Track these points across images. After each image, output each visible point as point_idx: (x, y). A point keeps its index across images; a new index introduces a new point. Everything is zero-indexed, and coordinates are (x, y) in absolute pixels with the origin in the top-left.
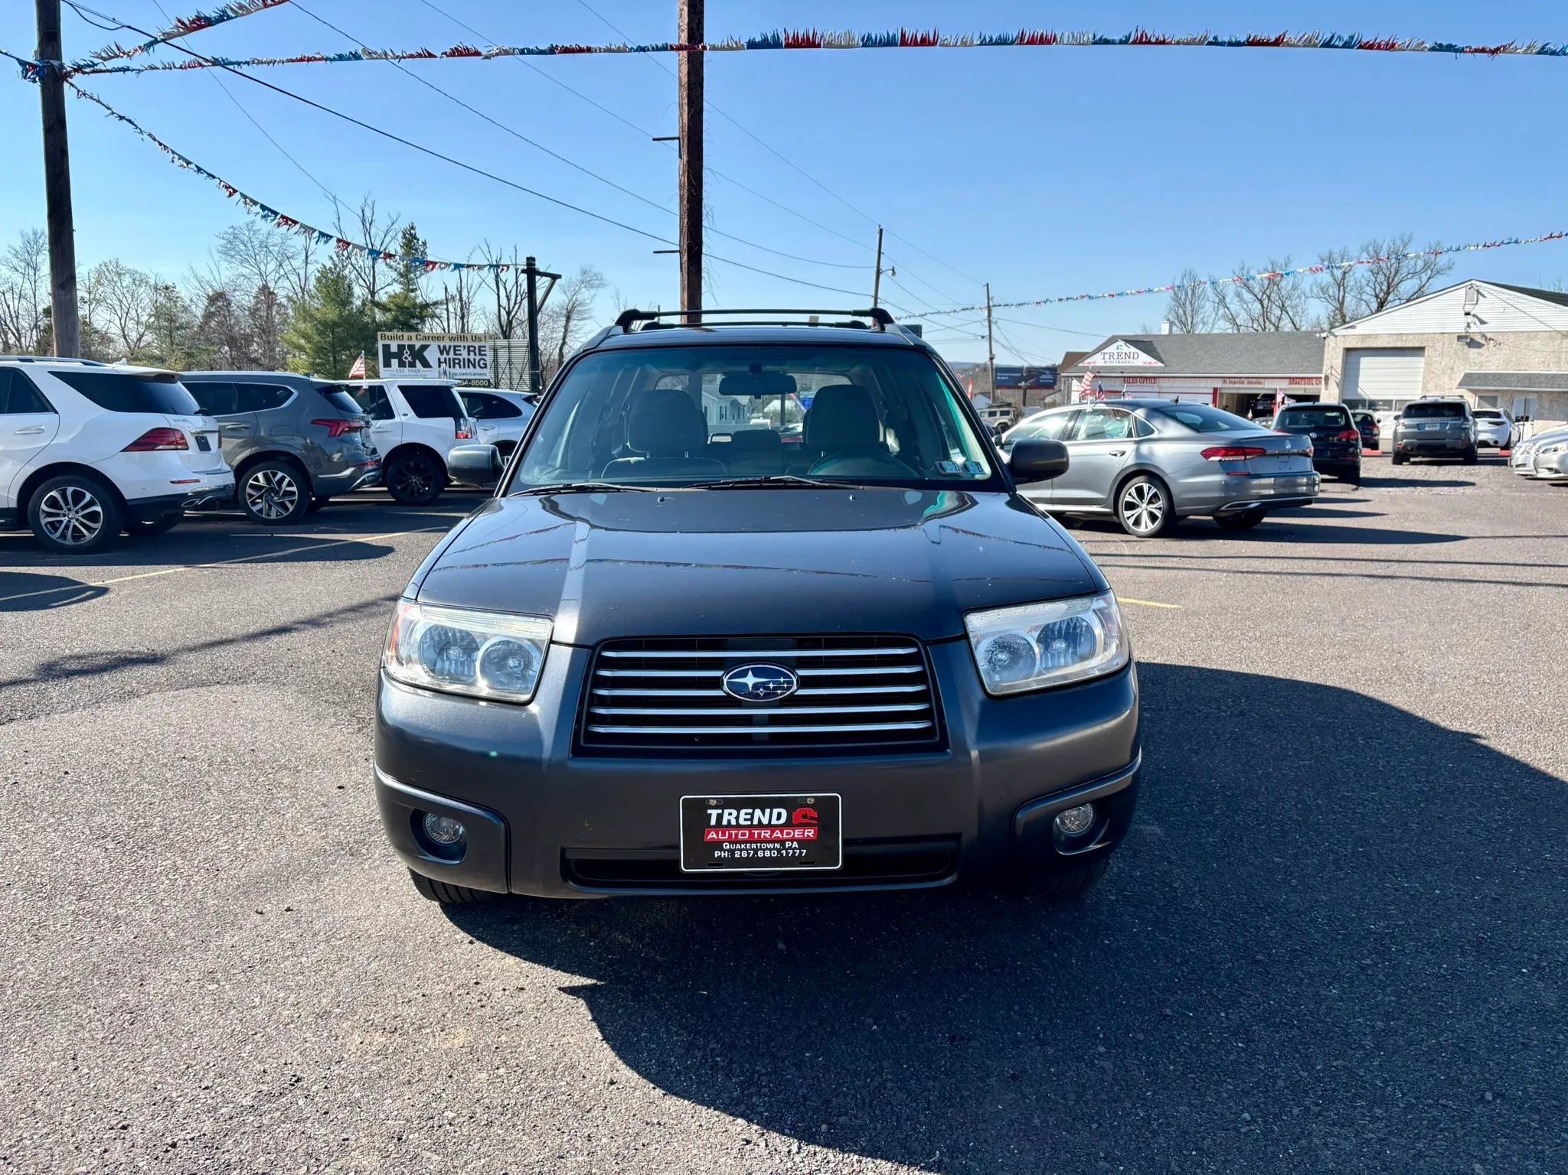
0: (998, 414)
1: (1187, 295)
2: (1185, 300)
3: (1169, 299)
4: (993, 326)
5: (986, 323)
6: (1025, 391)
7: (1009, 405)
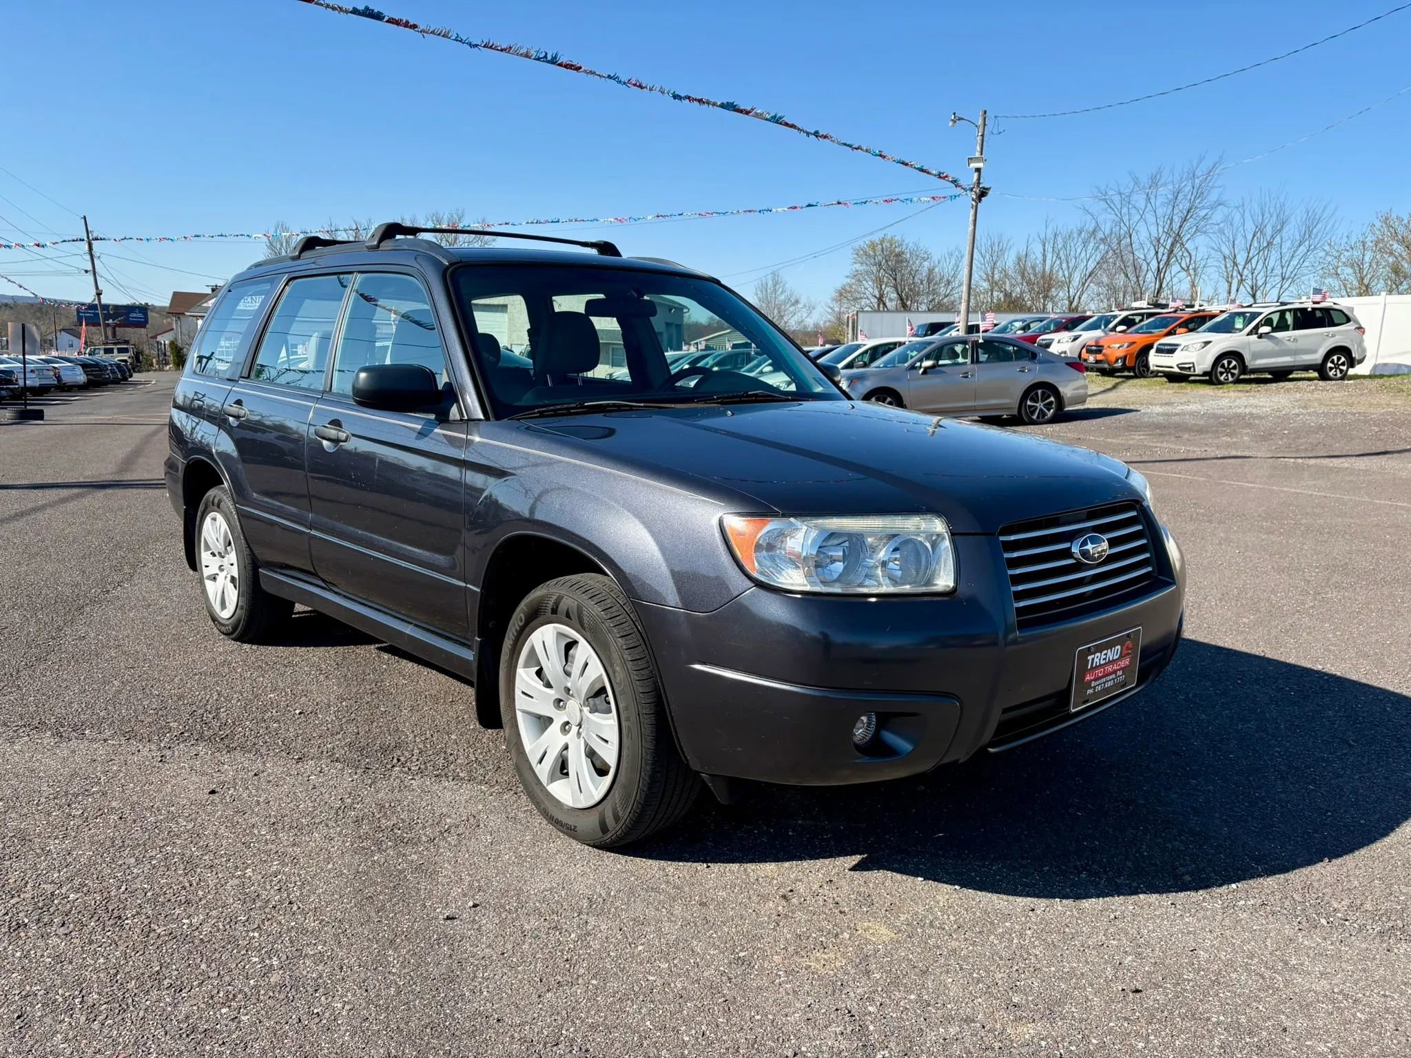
0: (115, 351)
1: (282, 245)
2: (280, 249)
3: (266, 248)
4: (96, 262)
5: (88, 257)
6: (114, 328)
7: (127, 342)
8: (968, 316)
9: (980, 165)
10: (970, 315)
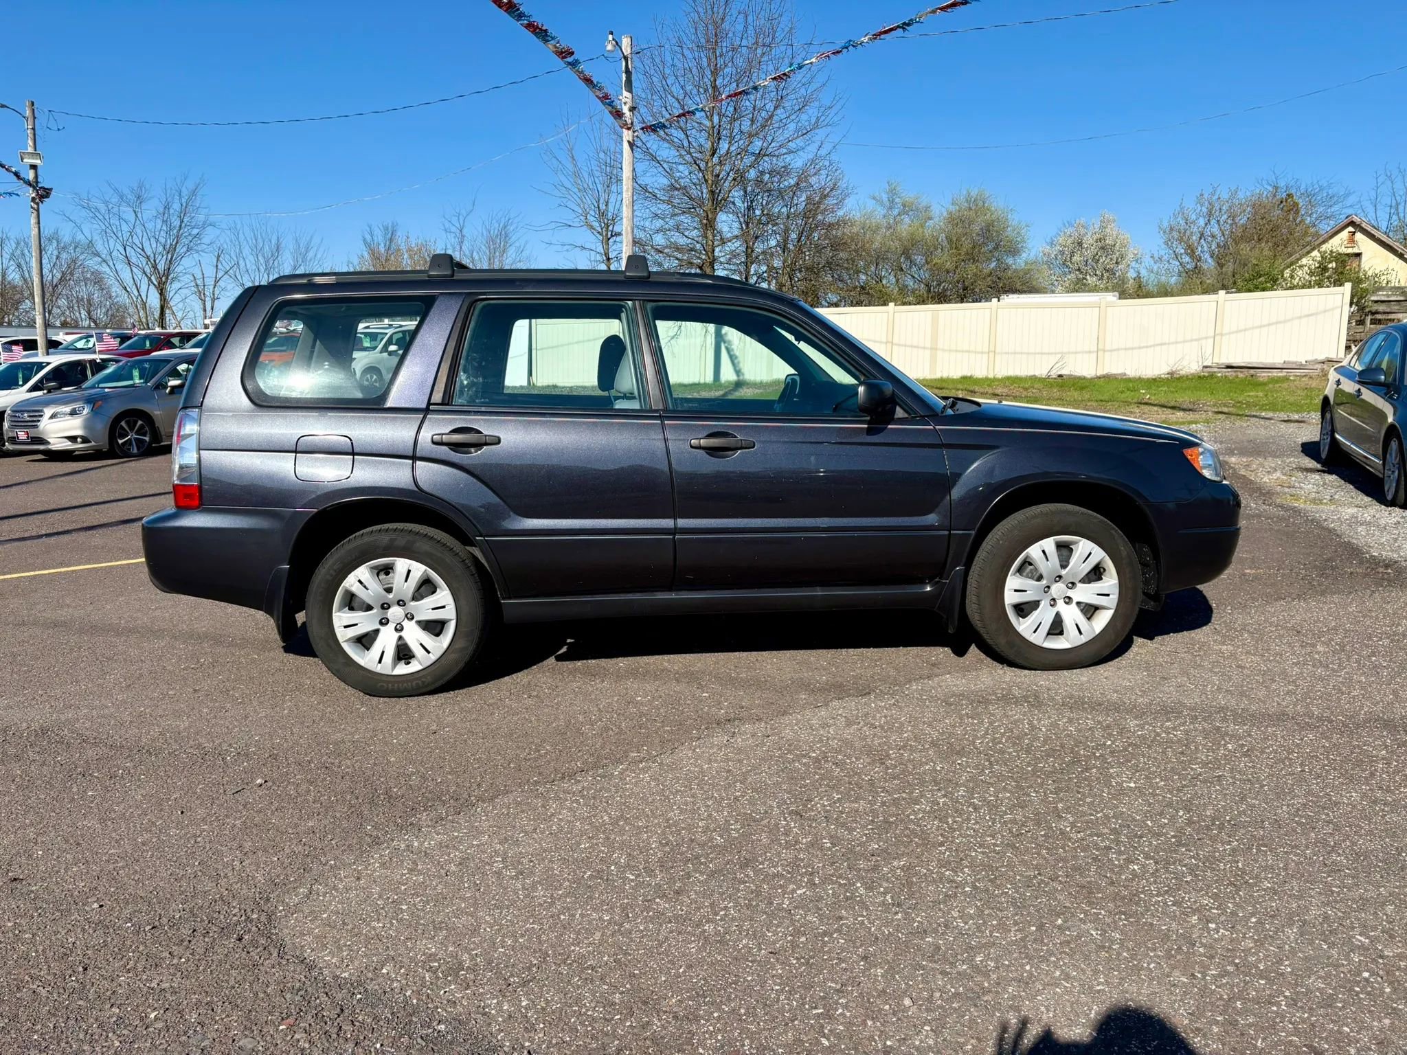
8: (46, 331)
9: (37, 162)
10: (48, 330)
